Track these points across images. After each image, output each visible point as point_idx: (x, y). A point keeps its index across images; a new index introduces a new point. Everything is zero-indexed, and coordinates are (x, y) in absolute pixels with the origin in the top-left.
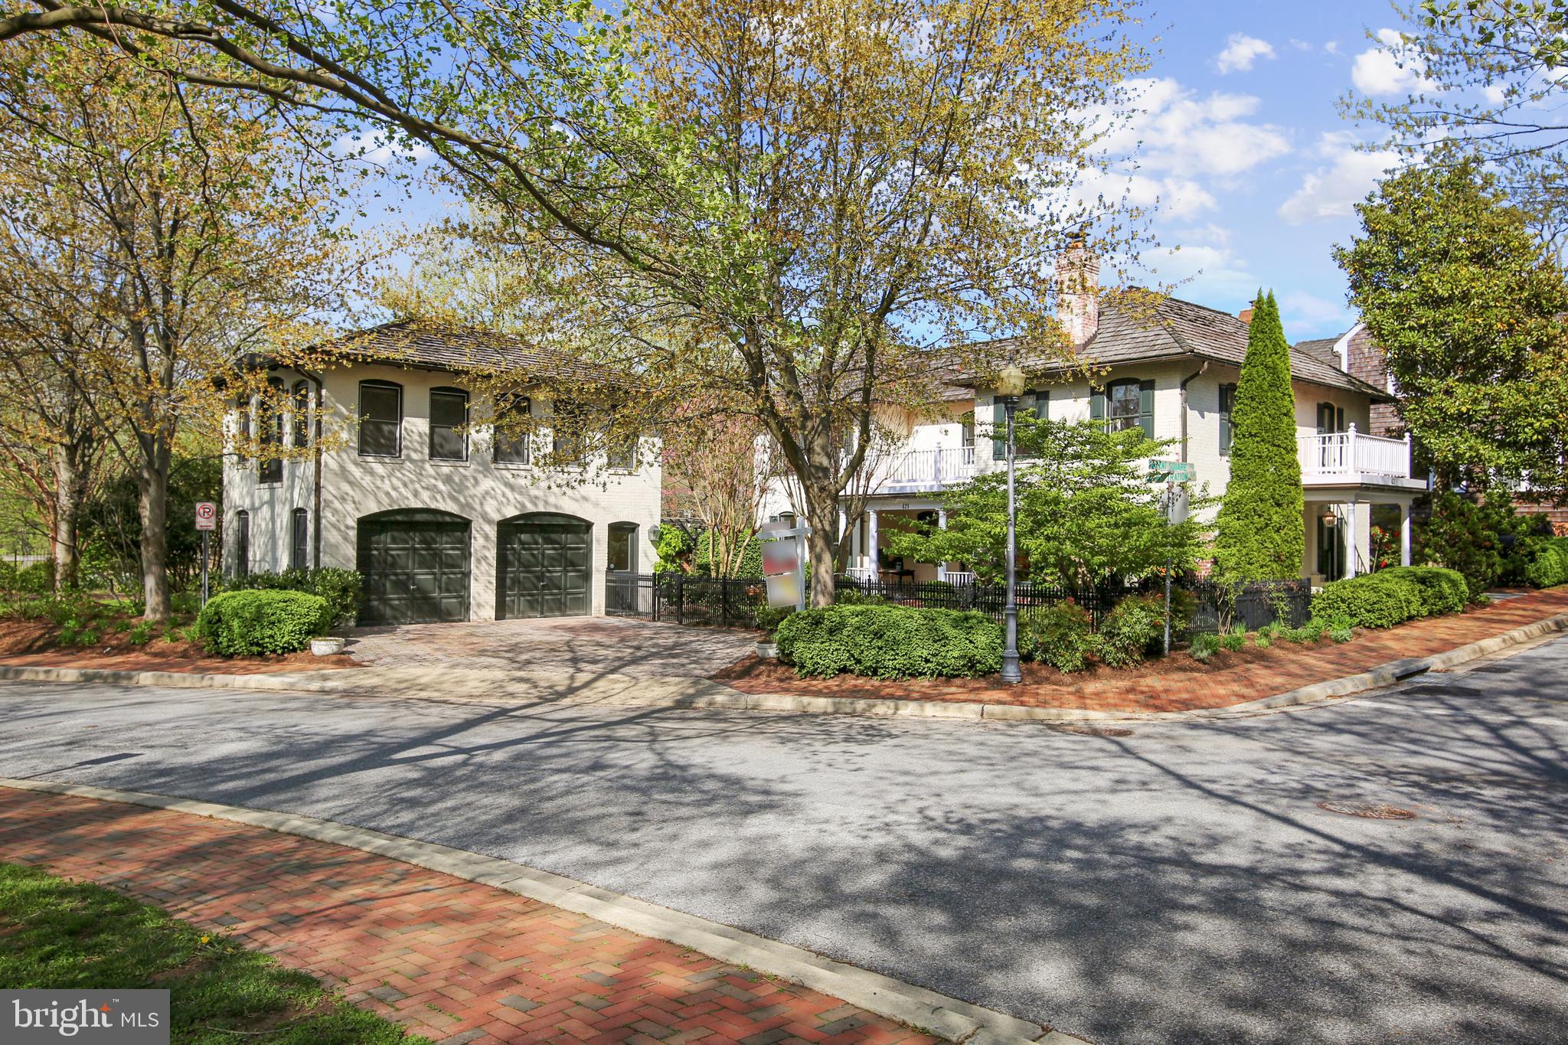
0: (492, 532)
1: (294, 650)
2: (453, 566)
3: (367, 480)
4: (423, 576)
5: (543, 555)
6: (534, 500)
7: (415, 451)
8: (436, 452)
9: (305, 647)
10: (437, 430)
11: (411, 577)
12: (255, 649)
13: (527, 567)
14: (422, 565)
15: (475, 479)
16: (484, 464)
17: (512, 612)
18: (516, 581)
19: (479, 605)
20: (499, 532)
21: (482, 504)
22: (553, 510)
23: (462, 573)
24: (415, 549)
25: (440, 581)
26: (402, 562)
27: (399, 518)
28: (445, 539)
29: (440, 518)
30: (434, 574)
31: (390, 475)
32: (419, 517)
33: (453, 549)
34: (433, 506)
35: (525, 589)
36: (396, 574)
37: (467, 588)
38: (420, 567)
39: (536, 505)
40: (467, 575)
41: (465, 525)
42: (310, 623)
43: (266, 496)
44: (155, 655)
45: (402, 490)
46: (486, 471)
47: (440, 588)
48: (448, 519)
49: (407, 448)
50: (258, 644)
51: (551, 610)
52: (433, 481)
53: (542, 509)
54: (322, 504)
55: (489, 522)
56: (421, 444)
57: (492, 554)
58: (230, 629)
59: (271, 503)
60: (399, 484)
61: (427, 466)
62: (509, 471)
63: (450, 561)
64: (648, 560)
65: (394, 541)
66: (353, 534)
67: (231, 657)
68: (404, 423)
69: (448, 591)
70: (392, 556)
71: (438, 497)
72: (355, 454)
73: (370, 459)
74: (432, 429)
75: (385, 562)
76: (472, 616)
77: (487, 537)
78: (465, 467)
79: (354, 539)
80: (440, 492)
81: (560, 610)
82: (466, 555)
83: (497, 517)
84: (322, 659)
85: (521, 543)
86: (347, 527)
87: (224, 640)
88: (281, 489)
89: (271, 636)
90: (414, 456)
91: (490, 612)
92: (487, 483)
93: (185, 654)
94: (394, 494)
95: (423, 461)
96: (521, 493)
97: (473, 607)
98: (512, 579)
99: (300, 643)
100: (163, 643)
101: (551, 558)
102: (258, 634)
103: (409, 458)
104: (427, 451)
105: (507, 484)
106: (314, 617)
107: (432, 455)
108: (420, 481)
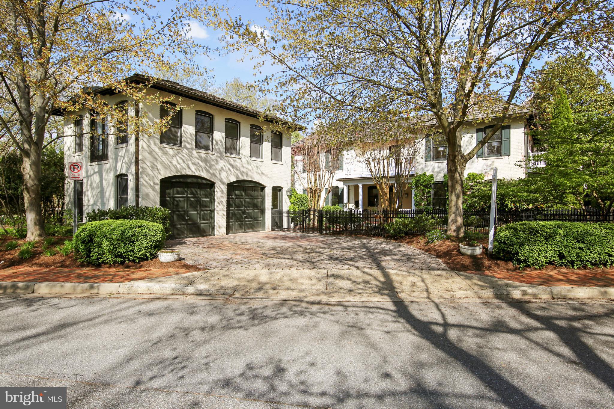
0: (225, 189)
1: (147, 259)
2: (206, 207)
3: (164, 158)
4: (193, 212)
5: (245, 201)
6: (242, 173)
7: (188, 143)
8: (198, 145)
9: (155, 256)
10: (198, 133)
11: (186, 212)
12: (119, 260)
13: (238, 207)
14: (191, 206)
15: (217, 160)
16: (221, 153)
17: (232, 230)
18: (234, 214)
19: (219, 227)
20: (227, 189)
21: (220, 174)
22: (250, 179)
23: (210, 210)
24: (188, 198)
25: (200, 215)
26: (181, 204)
27: (181, 180)
28: (202, 192)
29: (200, 181)
30: (197, 211)
31: (176, 155)
32: (189, 180)
33: (206, 198)
34: (197, 174)
35: (238, 218)
36: (179, 211)
37: (213, 218)
38: (190, 208)
39: (243, 176)
40: (213, 211)
41: (212, 185)
42: (157, 241)
43: (96, 170)
44: (40, 265)
45: (183, 164)
46: (221, 157)
47: (200, 218)
48: (204, 181)
49: (184, 141)
50: (120, 256)
51: (249, 228)
52: (197, 160)
53: (245, 178)
54: (140, 170)
55: (223, 183)
56: (192, 140)
57: (225, 200)
58: (100, 245)
59: (100, 173)
60: (180, 161)
61: (194, 152)
62: (232, 158)
63: (204, 204)
64: (286, 205)
65: (178, 193)
66: (158, 188)
67: (98, 266)
68: (183, 128)
69: (204, 220)
70: (177, 201)
71: (200, 168)
72: (158, 142)
73: (166, 146)
74: (196, 132)
75: (173, 203)
76: (216, 233)
77: (222, 191)
78: (212, 154)
79: (159, 190)
80: (201, 166)
81: (252, 228)
82: (213, 201)
83: (227, 182)
84: (168, 265)
85: (236, 195)
86: (154, 183)
87: (94, 255)
88: (107, 165)
89: (132, 251)
90: (188, 146)
91: (224, 230)
92: (222, 163)
93: (63, 265)
94: (178, 166)
95: (192, 149)
96: (237, 170)
97: (217, 228)
98: (232, 213)
99: (151, 254)
100: (46, 257)
101: (248, 203)
102: (122, 250)
103: (185, 147)
104: (194, 144)
105: (231, 165)
106: (159, 236)
107: (196, 147)
108: (191, 160)
